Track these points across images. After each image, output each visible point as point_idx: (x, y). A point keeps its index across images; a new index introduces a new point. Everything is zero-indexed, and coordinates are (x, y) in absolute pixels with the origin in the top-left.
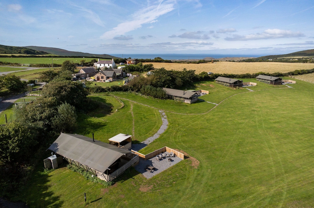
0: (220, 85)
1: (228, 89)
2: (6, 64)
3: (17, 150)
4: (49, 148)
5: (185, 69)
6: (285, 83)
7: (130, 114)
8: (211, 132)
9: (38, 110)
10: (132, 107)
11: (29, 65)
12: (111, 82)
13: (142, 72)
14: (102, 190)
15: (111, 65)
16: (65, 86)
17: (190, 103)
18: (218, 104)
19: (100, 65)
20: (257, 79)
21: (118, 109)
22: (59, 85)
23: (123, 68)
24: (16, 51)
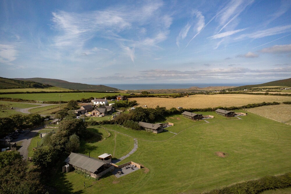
0: (185, 118)
1: (190, 121)
2: (25, 101)
3: (50, 161)
4: (65, 161)
5: (158, 106)
6: (238, 115)
7: (114, 141)
8: (164, 153)
9: (58, 139)
10: (116, 136)
11: (42, 101)
12: (103, 116)
13: (127, 107)
14: (93, 182)
15: (104, 103)
16: (73, 123)
17: (156, 133)
18: (177, 134)
19: (96, 102)
20: (216, 113)
21: (106, 138)
22: (70, 123)
23: (113, 105)
24: (26, 85)
